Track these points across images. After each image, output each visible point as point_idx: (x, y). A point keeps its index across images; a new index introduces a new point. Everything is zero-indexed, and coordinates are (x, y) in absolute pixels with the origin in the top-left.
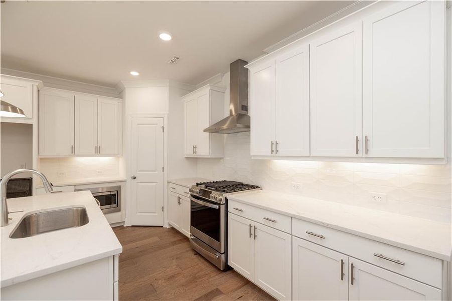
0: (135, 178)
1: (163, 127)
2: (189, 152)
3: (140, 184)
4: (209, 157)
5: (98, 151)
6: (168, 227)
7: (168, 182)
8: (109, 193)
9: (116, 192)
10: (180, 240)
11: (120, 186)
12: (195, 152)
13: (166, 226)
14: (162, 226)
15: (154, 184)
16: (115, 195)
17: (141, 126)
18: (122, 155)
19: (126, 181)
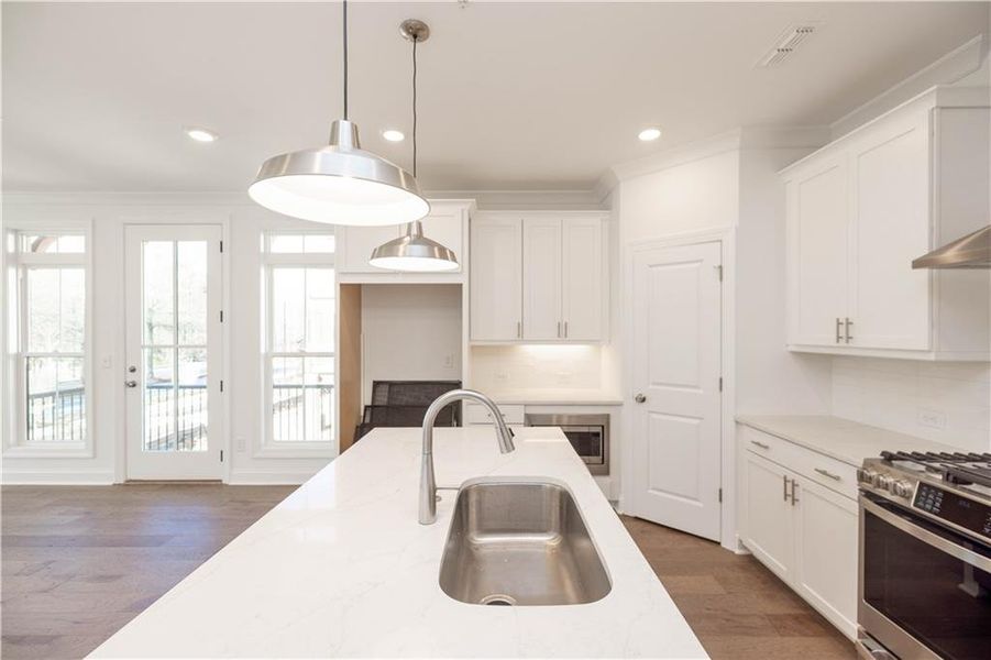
0: (644, 400)
1: (721, 267)
2: (822, 338)
3: (654, 416)
4: (932, 357)
5: (562, 333)
6: (737, 552)
7: (737, 422)
8: (585, 430)
9: (599, 430)
10: (796, 618)
11: (608, 415)
12: (849, 338)
13: (730, 544)
14: (719, 543)
15: (696, 422)
16: (597, 434)
17: (659, 268)
18: (610, 341)
19: (620, 405)
